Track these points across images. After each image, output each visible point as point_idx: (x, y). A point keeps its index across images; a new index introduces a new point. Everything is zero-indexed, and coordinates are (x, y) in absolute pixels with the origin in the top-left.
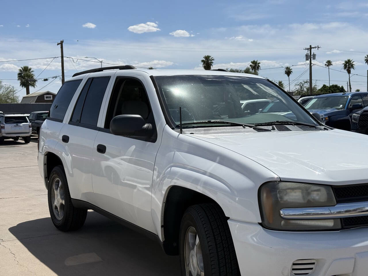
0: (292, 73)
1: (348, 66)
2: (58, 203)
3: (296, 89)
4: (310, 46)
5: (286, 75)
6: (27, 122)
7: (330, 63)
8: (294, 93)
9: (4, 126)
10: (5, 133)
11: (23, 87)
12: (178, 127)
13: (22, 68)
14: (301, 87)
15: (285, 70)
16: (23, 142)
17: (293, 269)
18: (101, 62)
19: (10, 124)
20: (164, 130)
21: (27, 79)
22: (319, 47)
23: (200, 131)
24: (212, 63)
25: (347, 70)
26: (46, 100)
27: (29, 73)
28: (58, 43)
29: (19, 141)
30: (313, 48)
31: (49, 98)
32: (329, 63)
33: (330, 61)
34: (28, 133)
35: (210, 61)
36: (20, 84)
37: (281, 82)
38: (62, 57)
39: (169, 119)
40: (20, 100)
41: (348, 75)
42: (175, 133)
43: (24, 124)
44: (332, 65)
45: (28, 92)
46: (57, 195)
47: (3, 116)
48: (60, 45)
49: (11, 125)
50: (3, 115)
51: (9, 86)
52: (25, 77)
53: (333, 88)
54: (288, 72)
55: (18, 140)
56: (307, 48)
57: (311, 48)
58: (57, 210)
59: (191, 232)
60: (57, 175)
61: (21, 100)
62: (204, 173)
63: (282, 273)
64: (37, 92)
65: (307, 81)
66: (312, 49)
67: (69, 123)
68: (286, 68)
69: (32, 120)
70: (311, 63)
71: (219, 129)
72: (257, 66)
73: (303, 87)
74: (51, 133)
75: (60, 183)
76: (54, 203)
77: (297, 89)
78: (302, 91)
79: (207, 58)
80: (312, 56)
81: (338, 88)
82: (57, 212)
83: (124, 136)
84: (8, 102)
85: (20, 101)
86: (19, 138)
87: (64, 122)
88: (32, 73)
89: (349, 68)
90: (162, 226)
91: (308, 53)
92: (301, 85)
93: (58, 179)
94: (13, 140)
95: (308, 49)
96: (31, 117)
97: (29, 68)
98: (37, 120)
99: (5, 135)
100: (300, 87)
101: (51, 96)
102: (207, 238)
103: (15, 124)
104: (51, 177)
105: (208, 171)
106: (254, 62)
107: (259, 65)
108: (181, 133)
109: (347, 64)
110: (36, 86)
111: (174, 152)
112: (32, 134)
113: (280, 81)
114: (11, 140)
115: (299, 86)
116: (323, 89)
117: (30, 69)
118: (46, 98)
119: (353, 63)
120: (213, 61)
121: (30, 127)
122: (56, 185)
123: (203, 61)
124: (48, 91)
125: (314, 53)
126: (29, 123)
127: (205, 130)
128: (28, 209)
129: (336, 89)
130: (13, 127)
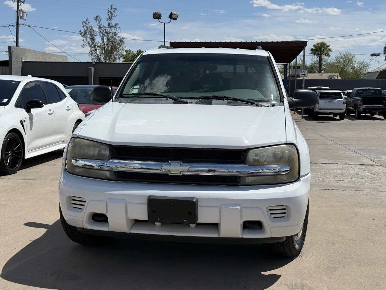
6: (341, 98)
9: (318, 101)
10: (319, 109)
17: (72, 203)
34: (342, 109)
43: (338, 101)
103: (329, 100)
121: (344, 103)
126: (343, 100)
130: (327, 103)
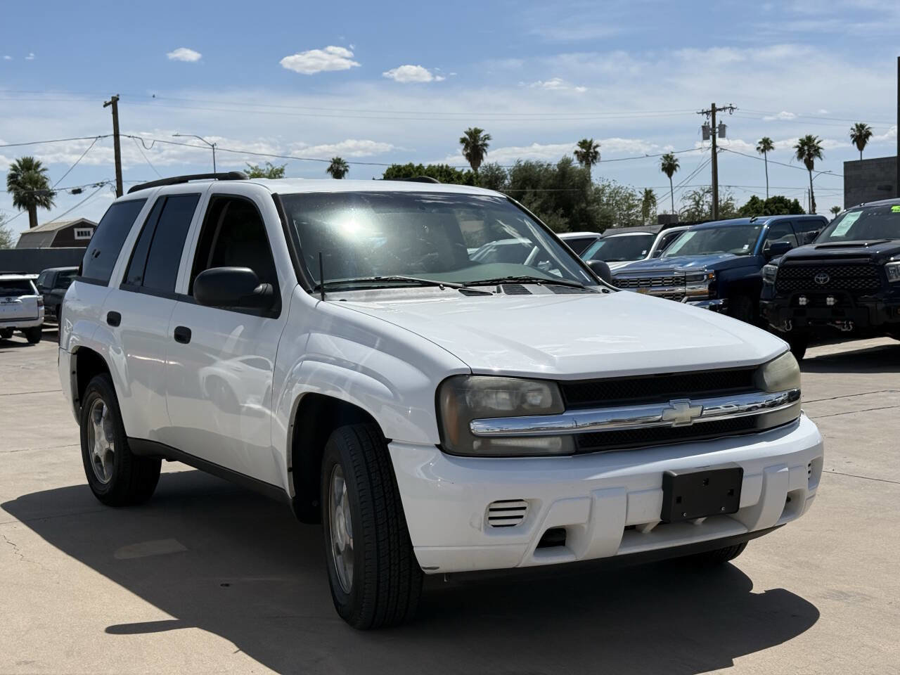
0: (677, 168)
1: (808, 151)
2: (101, 450)
3: (685, 207)
4: (713, 105)
5: (665, 175)
6: (32, 293)
7: (769, 144)
8: (681, 216)
11: (22, 208)
12: (318, 289)
13: (18, 161)
14: (697, 203)
15: (663, 162)
16: (25, 340)
17: (491, 518)
18: (213, 147)
20: (293, 294)
21: (30, 189)
22: (732, 108)
23: (358, 295)
24: (486, 145)
25: (805, 161)
26: (77, 240)
27: (36, 175)
28: (105, 102)
29: (14, 339)
30: (720, 110)
31: (86, 235)
32: (766, 145)
33: (768, 139)
35: (480, 143)
36: (12, 201)
37: (651, 191)
38: (117, 135)
39: (304, 275)
40: (14, 241)
41: (809, 172)
42: (311, 300)
43: (25, 299)
44: (773, 148)
45: (33, 222)
46: (99, 433)
48: (110, 108)
52: (25, 183)
53: (775, 203)
54: (670, 167)
55: (10, 337)
56: (705, 111)
57: (714, 110)
58: (99, 464)
59: (338, 475)
60: (99, 393)
61: (17, 241)
62: (355, 367)
63: (471, 524)
64: (55, 222)
65: (708, 189)
66: (718, 113)
67: (122, 288)
68: (664, 157)
69: (44, 288)
70: (715, 147)
71: (394, 292)
72: (592, 153)
73: (701, 203)
74: (85, 310)
75: (105, 409)
76: (93, 451)
77: (687, 208)
78: (699, 212)
79: (474, 134)
80: (717, 130)
81: (787, 203)
82: (99, 469)
83: (220, 308)
85: (15, 245)
86: (15, 332)
87: (111, 284)
88: (43, 174)
89: (810, 155)
90: (289, 470)
91: (707, 121)
92: (697, 198)
93: (100, 401)
95: (707, 113)
96: (43, 280)
97: (35, 161)
98: (56, 287)
100: (694, 203)
101: (91, 230)
102: (357, 477)
103: (4, 299)
104: (87, 398)
105: (360, 364)
106: (584, 144)
107: (597, 149)
108: (323, 300)
109: (806, 148)
110: (54, 205)
111: (308, 334)
112: (45, 321)
113: (648, 189)
115: (691, 200)
116: (749, 207)
117: (38, 165)
118: (79, 235)
119: (820, 145)
120: (487, 142)
121: (39, 304)
122: (95, 413)
123: (463, 140)
124: (83, 219)
125: (721, 122)
126: (37, 296)
127: (367, 294)
128: (40, 471)
129: (782, 207)
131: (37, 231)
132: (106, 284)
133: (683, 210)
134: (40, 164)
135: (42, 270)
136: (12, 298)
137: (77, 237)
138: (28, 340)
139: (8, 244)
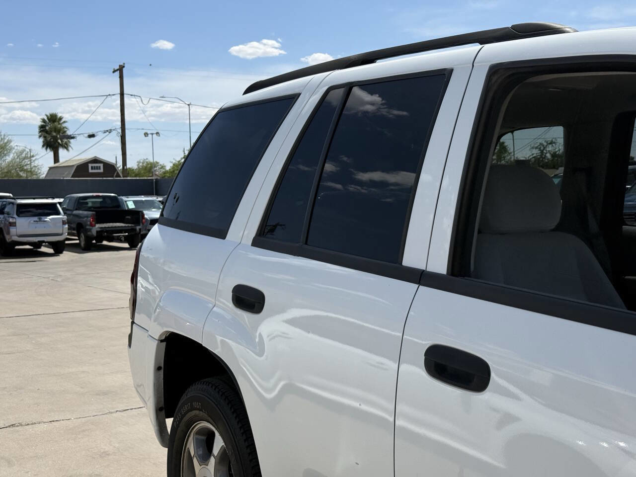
3: (533, 154)
6: (59, 214)
9: (14, 221)
10: (17, 236)
11: (48, 150)
13: (47, 116)
14: (542, 152)
16: (51, 251)
18: (189, 105)
19: (26, 218)
21: (55, 135)
26: (91, 173)
27: (59, 126)
28: (114, 69)
29: (43, 249)
31: (97, 169)
34: (61, 235)
36: (42, 144)
38: (122, 94)
40: (43, 173)
43: (53, 219)
45: (56, 159)
47: (13, 203)
48: (118, 73)
49: (30, 220)
50: (13, 201)
51: (24, 148)
52: (51, 132)
55: (40, 248)
61: (46, 173)
64: (74, 159)
65: (552, 141)
69: (67, 210)
73: (545, 151)
75: (219, 443)
77: (535, 155)
78: (543, 158)
84: (21, 176)
85: (44, 176)
86: (44, 244)
88: (64, 125)
92: (542, 148)
93: (208, 426)
94: (32, 247)
96: (67, 203)
97: (58, 117)
99: (16, 238)
100: (539, 152)
101: (102, 165)
103: (36, 219)
110: (72, 148)
112: (68, 235)
114: (28, 247)
115: (537, 150)
117: (61, 119)
118: (92, 169)
121: (64, 223)
124: (95, 157)
126: (62, 216)
130: (32, 223)
131: (60, 166)
132: (221, 233)
133: (531, 157)
134: (62, 118)
135: (66, 195)
136: (43, 217)
137: (90, 171)
138: (54, 250)
139: (39, 175)
